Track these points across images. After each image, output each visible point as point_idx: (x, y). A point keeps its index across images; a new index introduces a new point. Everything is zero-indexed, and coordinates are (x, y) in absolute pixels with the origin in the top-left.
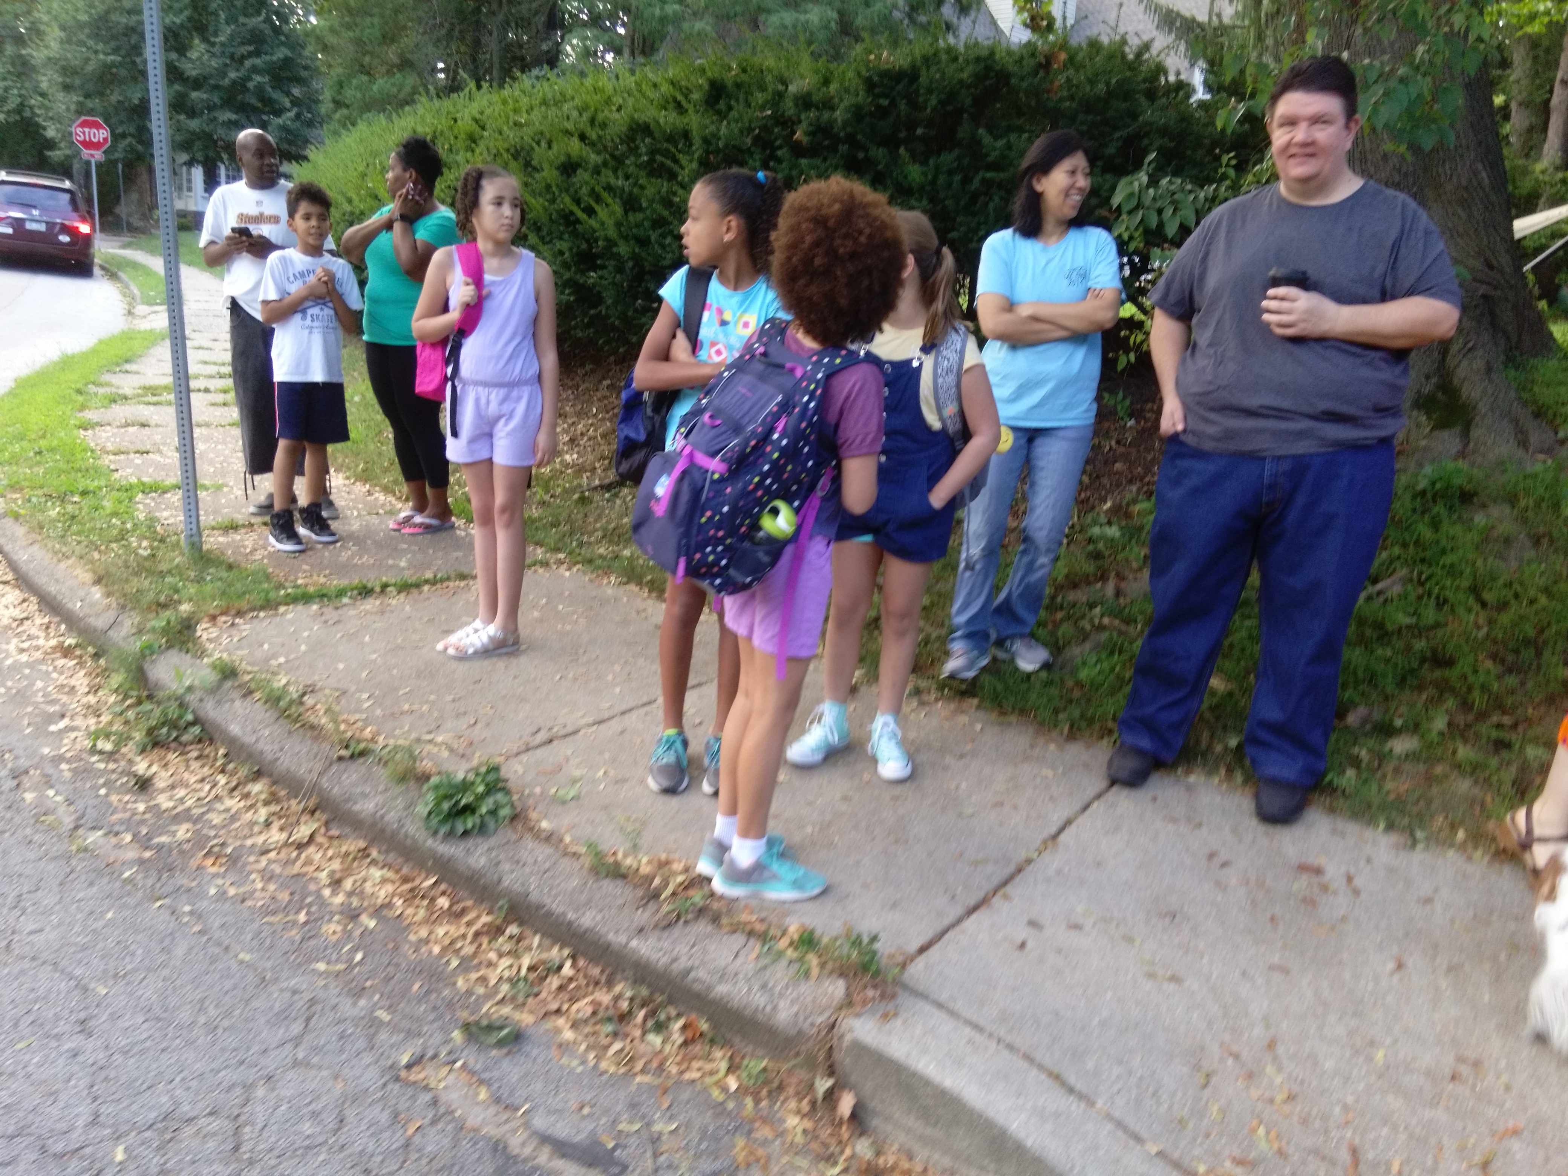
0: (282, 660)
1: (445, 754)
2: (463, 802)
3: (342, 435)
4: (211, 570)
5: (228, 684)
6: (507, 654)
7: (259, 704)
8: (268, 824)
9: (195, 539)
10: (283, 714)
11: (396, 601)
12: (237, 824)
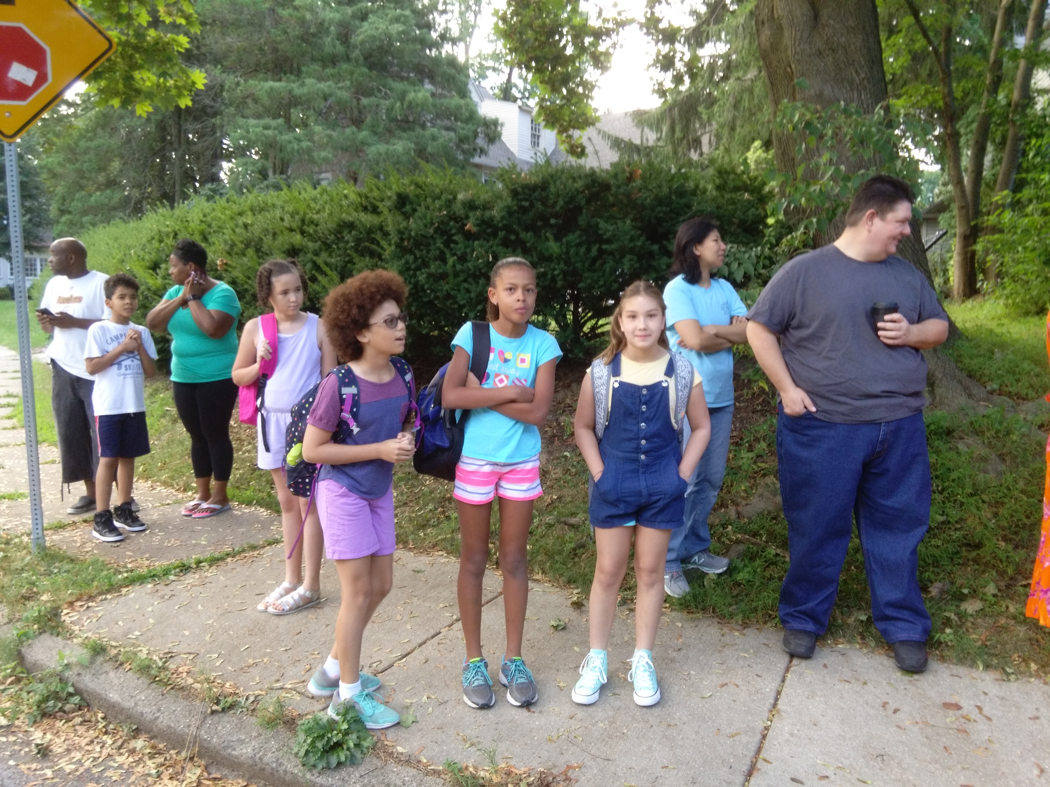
0: (137, 633)
1: (298, 698)
2: (335, 740)
3: (144, 449)
4: (57, 564)
5: (100, 659)
6: (313, 607)
7: (130, 673)
8: (159, 775)
9: (40, 541)
10: (154, 680)
11: (210, 573)
12: (133, 778)
